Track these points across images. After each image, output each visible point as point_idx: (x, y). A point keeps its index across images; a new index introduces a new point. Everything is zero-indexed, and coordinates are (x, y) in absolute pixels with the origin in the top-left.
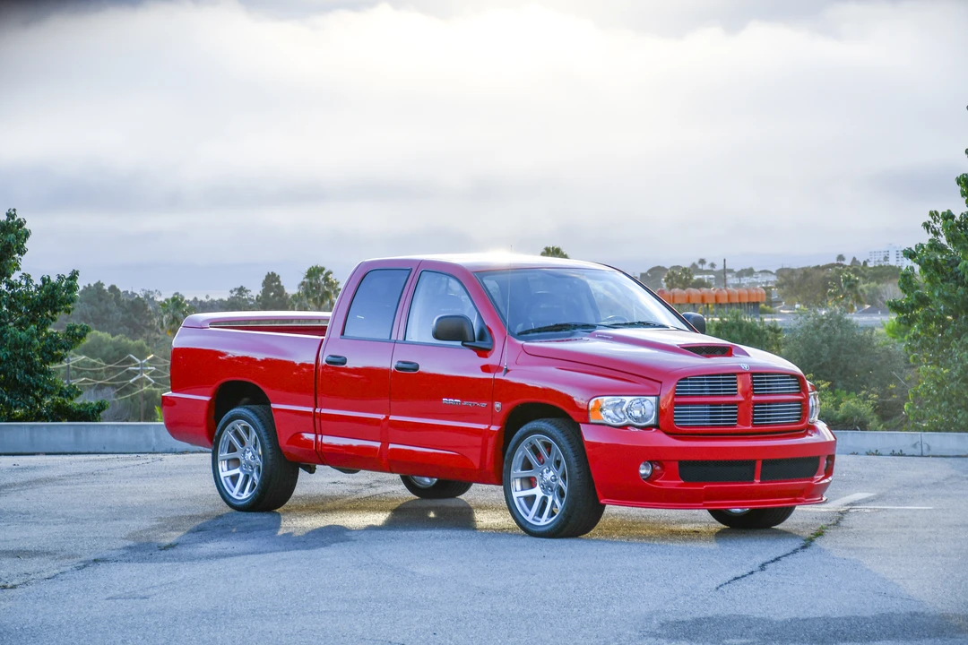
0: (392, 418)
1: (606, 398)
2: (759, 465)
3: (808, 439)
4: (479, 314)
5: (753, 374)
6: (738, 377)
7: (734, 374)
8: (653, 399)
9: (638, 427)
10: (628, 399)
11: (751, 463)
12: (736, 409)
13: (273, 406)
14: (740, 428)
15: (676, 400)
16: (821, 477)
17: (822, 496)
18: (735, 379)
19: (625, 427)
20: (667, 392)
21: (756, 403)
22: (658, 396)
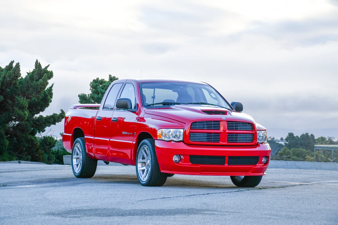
0: (111, 140)
1: (163, 130)
2: (227, 158)
3: (257, 149)
4: (135, 98)
5: (227, 121)
6: (221, 122)
7: (219, 121)
8: (182, 131)
9: (176, 142)
10: (172, 130)
11: (223, 157)
12: (219, 135)
13: (85, 137)
14: (221, 143)
15: (191, 131)
16: (262, 165)
17: (263, 172)
18: (219, 123)
19: (170, 141)
20: (187, 128)
21: (229, 133)
22: (184, 129)
